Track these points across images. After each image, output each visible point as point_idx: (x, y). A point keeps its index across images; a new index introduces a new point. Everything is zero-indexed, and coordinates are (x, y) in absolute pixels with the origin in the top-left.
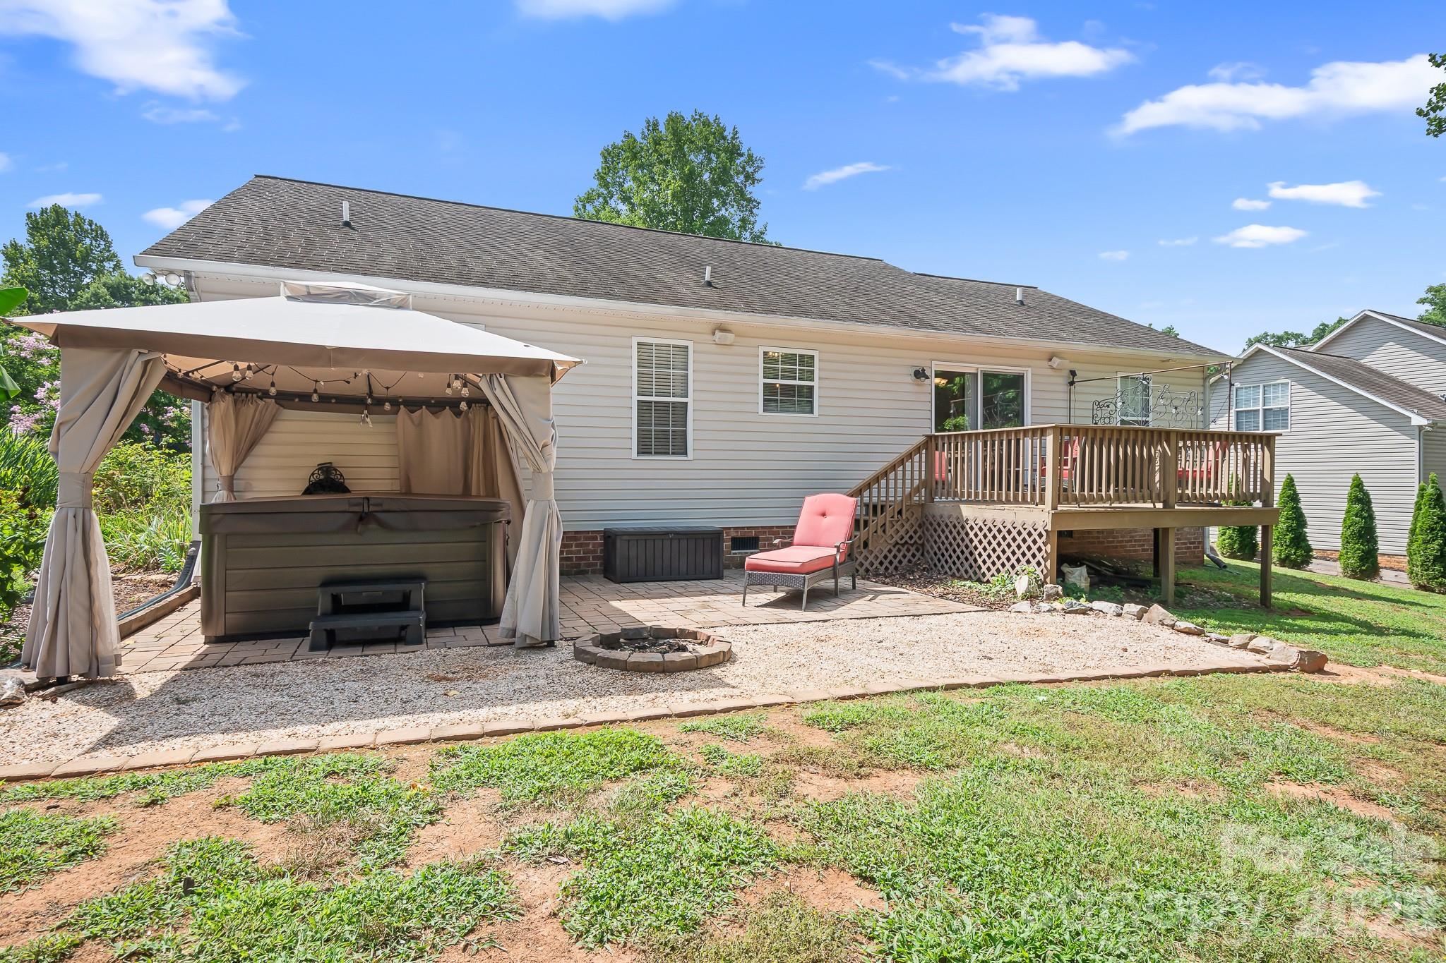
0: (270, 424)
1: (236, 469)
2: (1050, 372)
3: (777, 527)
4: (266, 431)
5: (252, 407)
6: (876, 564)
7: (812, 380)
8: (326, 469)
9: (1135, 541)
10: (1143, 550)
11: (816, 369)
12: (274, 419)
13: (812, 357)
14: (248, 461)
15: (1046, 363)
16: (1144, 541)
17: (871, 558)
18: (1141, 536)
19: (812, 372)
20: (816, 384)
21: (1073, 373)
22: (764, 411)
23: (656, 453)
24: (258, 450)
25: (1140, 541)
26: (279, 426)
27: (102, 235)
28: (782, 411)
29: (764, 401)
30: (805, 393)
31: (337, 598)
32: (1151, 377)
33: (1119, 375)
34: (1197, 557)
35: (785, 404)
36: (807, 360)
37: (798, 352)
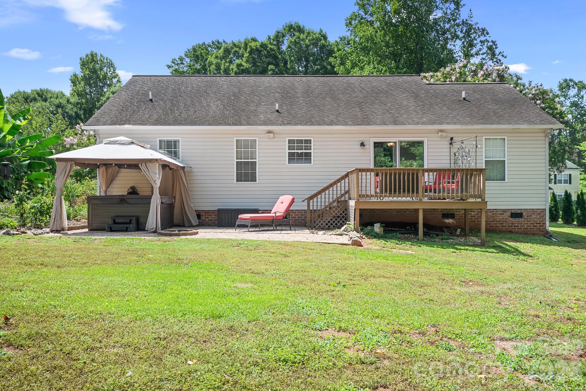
0: (117, 174)
1: (107, 188)
2: (438, 139)
3: (295, 210)
4: (116, 176)
5: (111, 169)
6: (324, 224)
7: (310, 149)
8: (133, 188)
9: (497, 221)
10: (502, 226)
11: (312, 145)
12: (118, 172)
13: (310, 140)
14: (111, 186)
15: (437, 135)
16: (502, 221)
17: (322, 222)
18: (500, 219)
19: (311, 146)
20: (312, 151)
21: (452, 139)
22: (289, 163)
23: (244, 181)
24: (114, 182)
25: (500, 221)
26: (120, 175)
27: (112, 64)
28: (297, 163)
29: (289, 159)
30: (308, 155)
31: (114, 220)
32: (506, 138)
33: (484, 138)
34: (542, 231)
35: (299, 160)
36: (308, 142)
37: (304, 139)
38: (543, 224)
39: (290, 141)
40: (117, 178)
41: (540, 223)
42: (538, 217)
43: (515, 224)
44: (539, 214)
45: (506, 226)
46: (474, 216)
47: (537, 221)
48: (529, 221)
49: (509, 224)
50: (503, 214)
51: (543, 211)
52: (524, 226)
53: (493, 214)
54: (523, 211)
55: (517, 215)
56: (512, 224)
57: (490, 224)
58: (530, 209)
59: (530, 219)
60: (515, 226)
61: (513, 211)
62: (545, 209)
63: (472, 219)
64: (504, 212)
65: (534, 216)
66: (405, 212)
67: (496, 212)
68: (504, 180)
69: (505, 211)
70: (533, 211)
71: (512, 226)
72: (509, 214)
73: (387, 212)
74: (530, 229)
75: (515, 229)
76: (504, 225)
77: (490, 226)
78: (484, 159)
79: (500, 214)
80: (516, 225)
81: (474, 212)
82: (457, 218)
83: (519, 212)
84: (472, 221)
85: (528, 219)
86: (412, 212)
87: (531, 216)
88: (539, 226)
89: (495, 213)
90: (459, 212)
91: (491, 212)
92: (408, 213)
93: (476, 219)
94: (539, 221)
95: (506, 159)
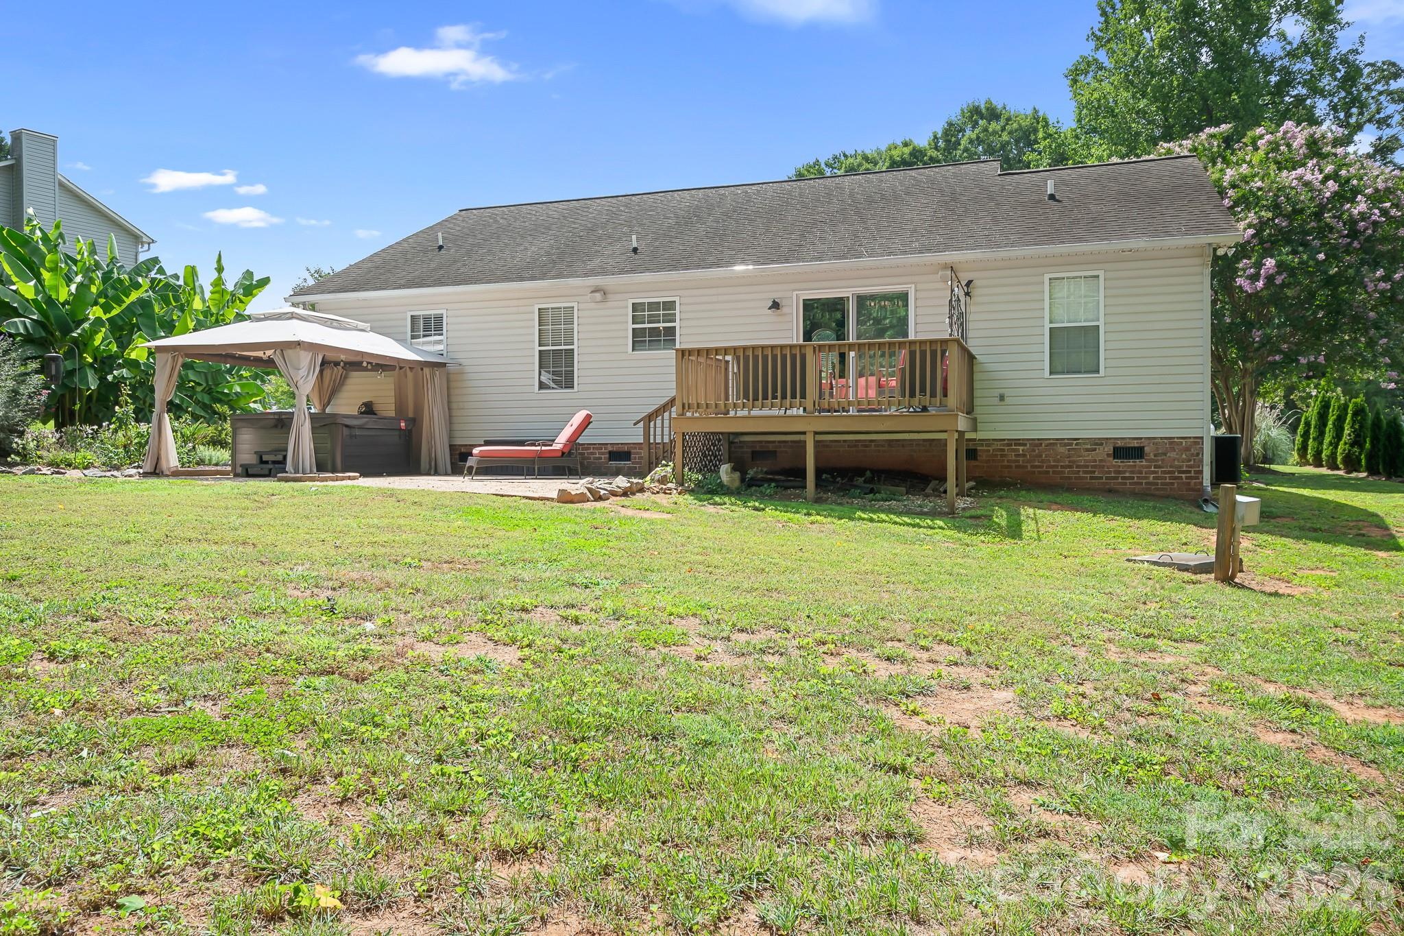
1: (325, 406)
7: (674, 321)
8: (368, 405)
11: (677, 312)
13: (674, 302)
15: (936, 277)
18: (1086, 461)
19: (674, 315)
20: (677, 324)
21: (969, 284)
22: (633, 350)
23: (553, 388)
28: (649, 350)
29: (634, 342)
30: (671, 331)
31: (261, 457)
32: (1101, 273)
33: (1047, 277)
34: (1194, 490)
35: (653, 343)
36: (670, 305)
37: (661, 300)
38: (1196, 472)
39: (635, 307)
40: (346, 388)
41: (1190, 472)
42: (1184, 456)
43: (1124, 472)
44: (1187, 449)
45: (1101, 478)
46: (1024, 455)
47: (1181, 467)
48: (1159, 467)
49: (1110, 472)
50: (1095, 450)
51: (1198, 443)
52: (1146, 478)
53: (1069, 450)
54: (1145, 443)
55: (1128, 451)
56: (1119, 472)
57: (1063, 472)
58: (1161, 438)
59: (1163, 460)
60: (1124, 478)
61: (1120, 444)
62: (1202, 438)
63: (1018, 461)
64: (1096, 444)
65: (1173, 455)
66: (866, 446)
67: (1076, 444)
68: (1098, 372)
69: (1099, 442)
70: (1171, 443)
71: (1116, 478)
72: (1109, 449)
73: (827, 446)
74: (1162, 484)
75: (1126, 484)
76: (1096, 474)
77: (1061, 478)
78: (1048, 326)
79: (1087, 450)
80: (1127, 475)
81: (1025, 445)
82: (984, 458)
83: (1135, 444)
84: (1017, 467)
85: (1157, 461)
86: (883, 446)
87: (1165, 454)
88: (1187, 478)
89: (1074, 446)
90: (988, 445)
91: (1066, 445)
92: (873, 448)
93: (1028, 461)
94: (1187, 466)
95: (1101, 323)
